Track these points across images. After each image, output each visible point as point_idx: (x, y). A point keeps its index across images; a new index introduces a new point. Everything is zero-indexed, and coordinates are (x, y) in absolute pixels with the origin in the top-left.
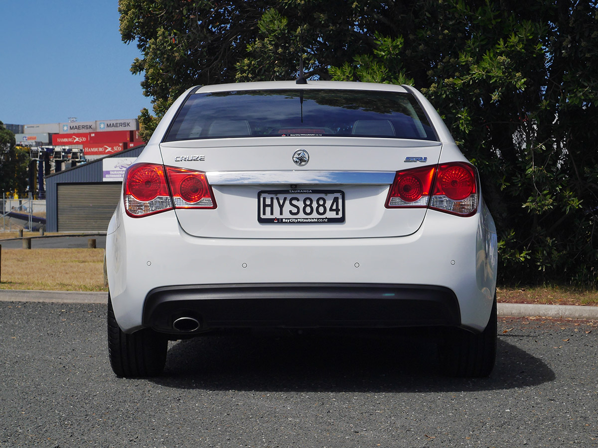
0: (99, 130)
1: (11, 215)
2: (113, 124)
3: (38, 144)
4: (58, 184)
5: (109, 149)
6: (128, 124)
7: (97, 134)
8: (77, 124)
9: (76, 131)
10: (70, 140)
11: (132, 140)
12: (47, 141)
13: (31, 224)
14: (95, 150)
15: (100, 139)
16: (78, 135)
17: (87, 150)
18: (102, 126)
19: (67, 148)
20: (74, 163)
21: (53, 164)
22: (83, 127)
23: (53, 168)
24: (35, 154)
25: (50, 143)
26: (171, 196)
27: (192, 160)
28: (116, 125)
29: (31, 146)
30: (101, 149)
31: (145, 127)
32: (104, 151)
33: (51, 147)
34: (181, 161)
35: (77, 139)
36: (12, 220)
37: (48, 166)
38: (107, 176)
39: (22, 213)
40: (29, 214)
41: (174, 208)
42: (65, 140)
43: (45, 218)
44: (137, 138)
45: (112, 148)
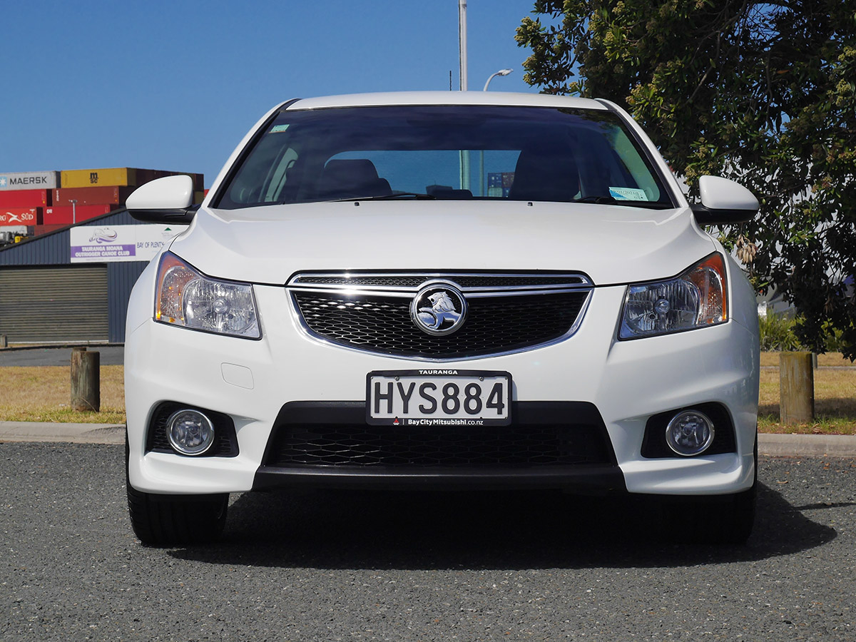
2: (20, 179)
5: (14, 218)
6: (43, 180)
11: (49, 204)
32: (7, 220)
38: (77, 254)
44: (58, 200)
45: (20, 217)
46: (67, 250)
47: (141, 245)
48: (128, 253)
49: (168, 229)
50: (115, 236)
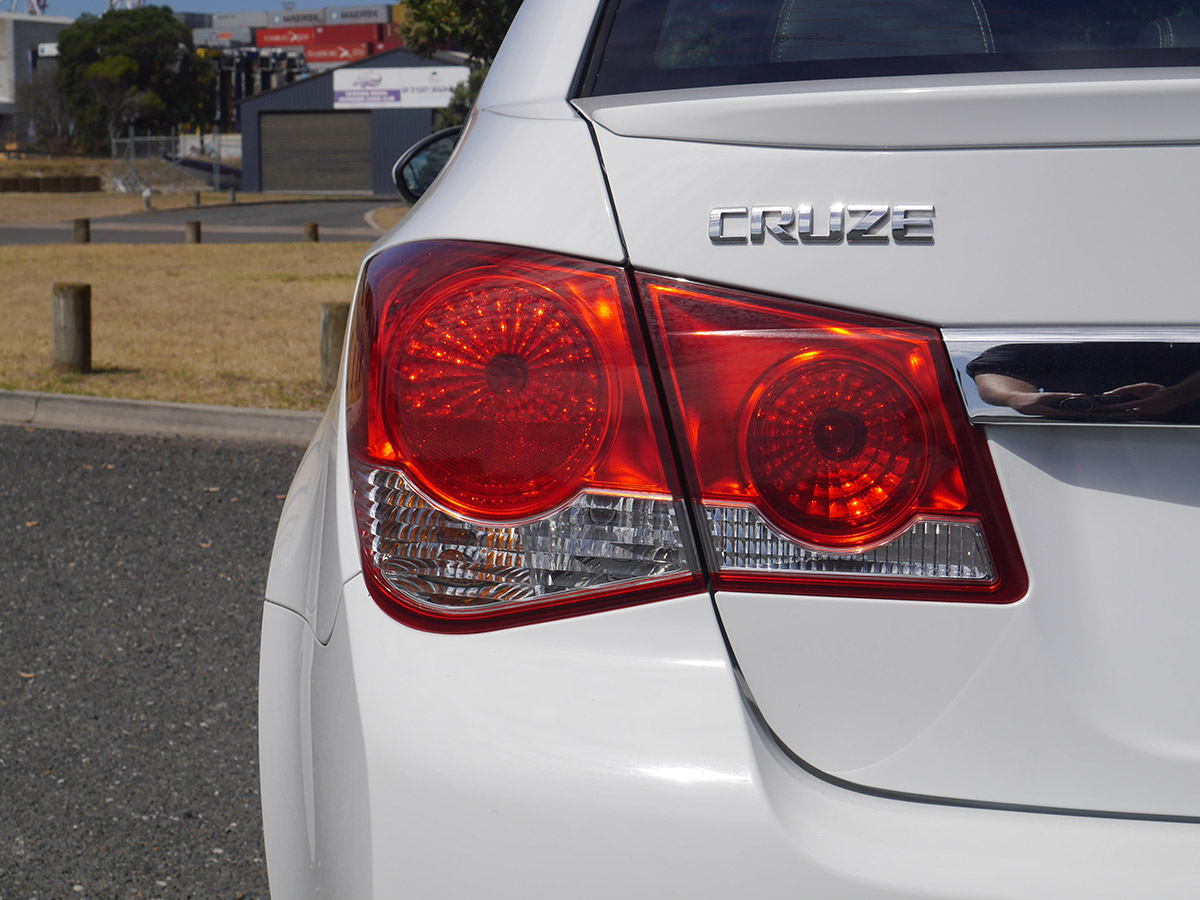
0: (329, 23)
1: (187, 163)
2: (351, 12)
3: (235, 44)
4: (261, 113)
5: (345, 53)
6: (375, 14)
7: (327, 29)
8: (294, 13)
9: (293, 24)
10: (285, 38)
11: (381, 39)
12: (247, 38)
13: (217, 177)
14: (323, 53)
15: (332, 36)
16: (297, 31)
17: (310, 54)
18: (334, 16)
19: (279, 51)
20: (290, 77)
21: (258, 77)
22: (305, 17)
23: (258, 83)
24: (230, 60)
25: (253, 43)
26: (687, 490)
27: (835, 238)
28: (355, 15)
29: (222, 48)
30: (332, 53)
31: (415, 15)
32: (339, 57)
33: (254, 49)
34: (758, 239)
35: (295, 37)
36: (187, 171)
37: (250, 81)
38: (341, 99)
39: (205, 159)
40: (214, 162)
41: (706, 580)
42: (277, 38)
43: (240, 167)
45: (351, 52)
46: (330, 95)
47: (406, 90)
48: (392, 98)
49: (434, 73)
50: (380, 80)
